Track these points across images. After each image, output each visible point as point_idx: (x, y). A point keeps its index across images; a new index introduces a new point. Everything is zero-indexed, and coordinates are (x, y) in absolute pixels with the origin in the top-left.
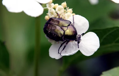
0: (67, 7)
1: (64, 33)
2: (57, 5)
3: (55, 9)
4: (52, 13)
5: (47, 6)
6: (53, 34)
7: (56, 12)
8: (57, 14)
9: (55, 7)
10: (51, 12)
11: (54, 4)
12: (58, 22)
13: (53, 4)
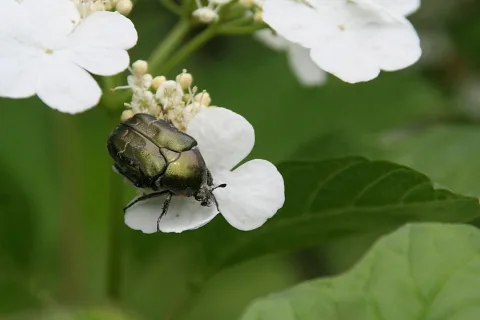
0: (192, 88)
1: (165, 168)
2: (162, 79)
3: (153, 90)
4: (144, 104)
5: (129, 82)
6: (132, 162)
7: (158, 100)
8: (161, 105)
9: (155, 86)
10: (141, 101)
11: (154, 77)
12: (158, 132)
13: (148, 77)
